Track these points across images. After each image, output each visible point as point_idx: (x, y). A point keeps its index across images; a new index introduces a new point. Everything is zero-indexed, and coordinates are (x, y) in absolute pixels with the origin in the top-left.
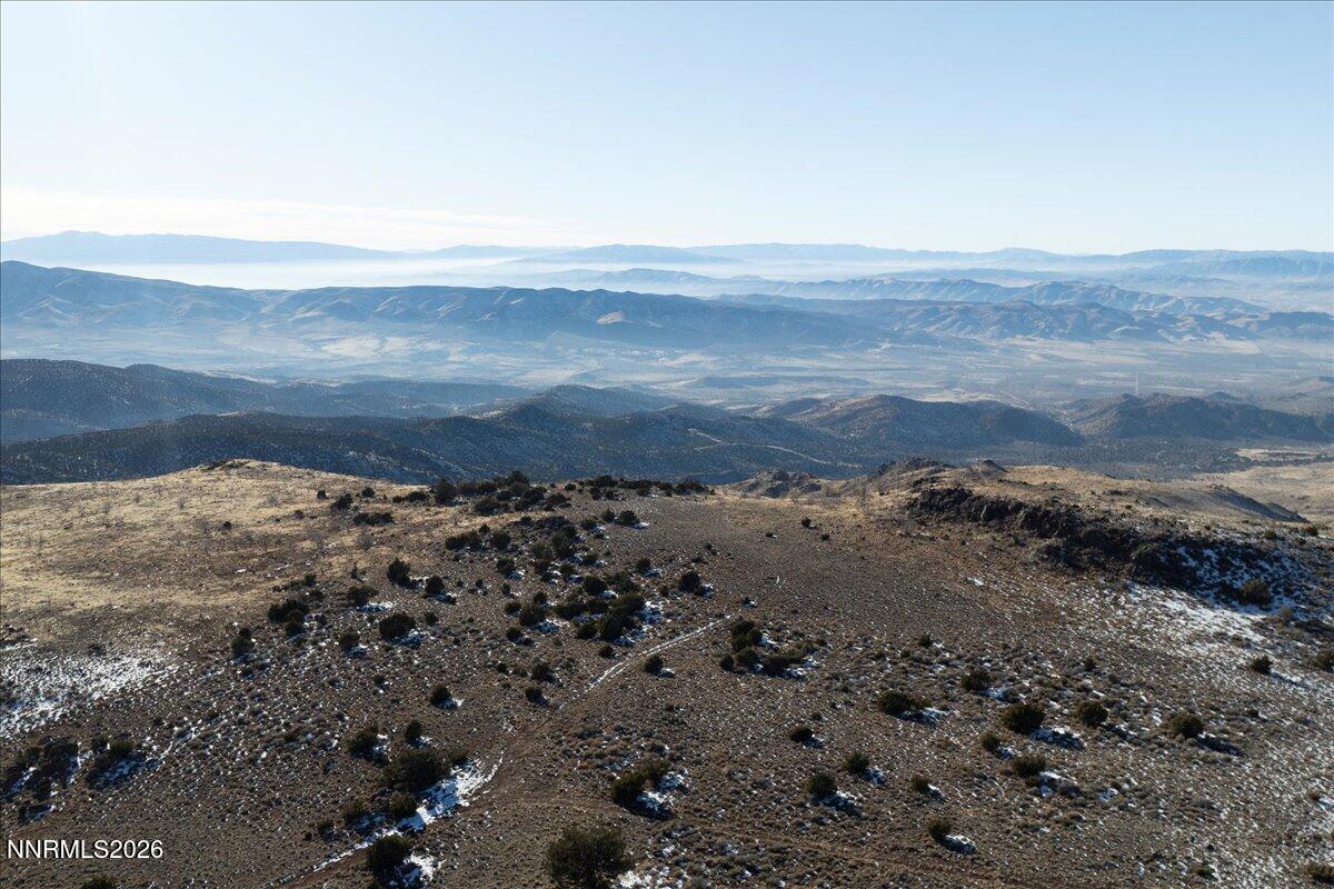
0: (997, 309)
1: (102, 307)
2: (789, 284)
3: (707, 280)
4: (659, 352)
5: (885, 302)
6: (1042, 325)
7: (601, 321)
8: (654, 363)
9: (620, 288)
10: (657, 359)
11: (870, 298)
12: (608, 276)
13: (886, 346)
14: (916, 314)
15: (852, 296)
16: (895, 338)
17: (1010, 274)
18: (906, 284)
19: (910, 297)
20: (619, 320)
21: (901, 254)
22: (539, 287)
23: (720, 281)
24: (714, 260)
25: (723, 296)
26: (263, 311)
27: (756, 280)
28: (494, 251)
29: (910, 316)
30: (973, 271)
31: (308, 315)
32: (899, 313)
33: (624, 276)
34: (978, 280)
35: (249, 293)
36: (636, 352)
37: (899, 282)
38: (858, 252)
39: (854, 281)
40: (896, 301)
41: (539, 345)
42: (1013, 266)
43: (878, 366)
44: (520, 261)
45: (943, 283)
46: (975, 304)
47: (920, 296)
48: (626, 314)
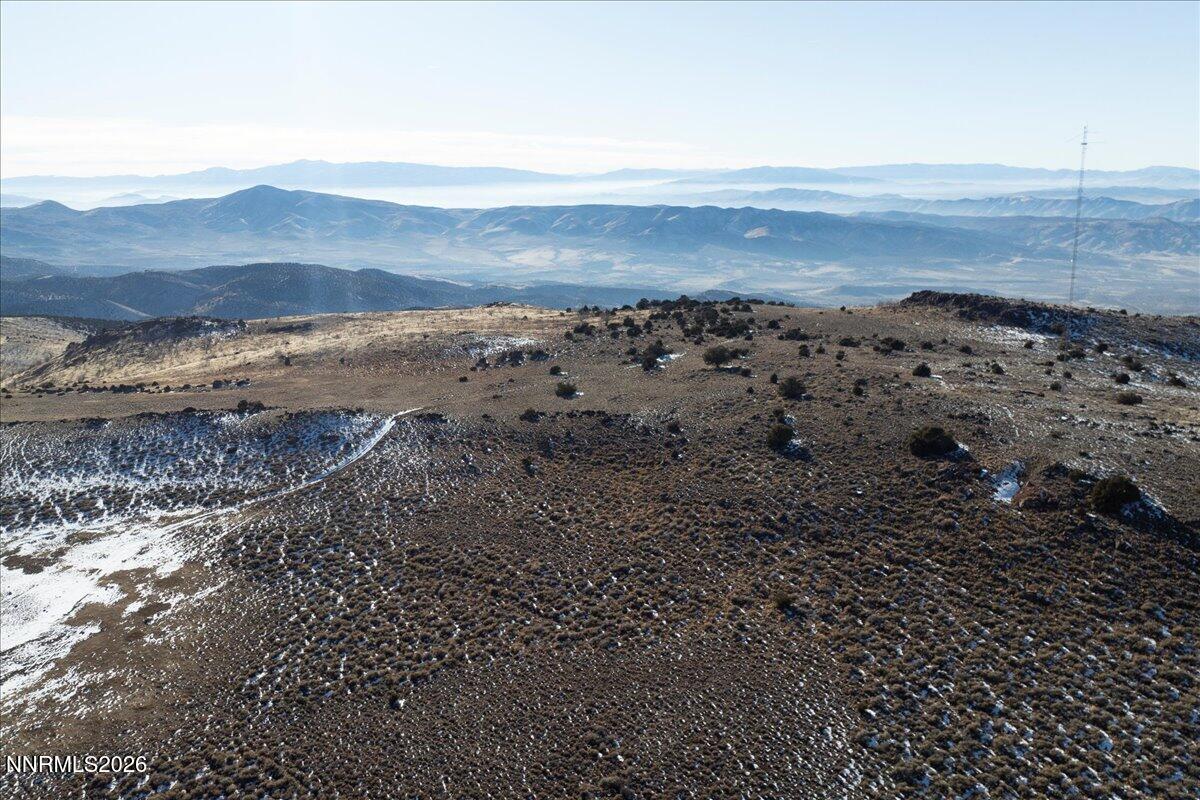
0: (1134, 225)
1: (332, 223)
2: (928, 202)
3: (848, 198)
4: (799, 264)
5: (1019, 218)
6: (1179, 241)
7: (747, 235)
8: (794, 274)
9: (766, 206)
10: (797, 270)
11: (1007, 215)
12: (757, 195)
13: (1018, 259)
14: (1051, 230)
15: (990, 212)
16: (1026, 252)
17: (1152, 192)
18: (1043, 202)
19: (1046, 214)
20: (764, 234)
21: (1039, 173)
22: (693, 205)
23: (859, 199)
24: (856, 180)
25: (861, 213)
26: (459, 227)
27: (895, 198)
28: (653, 173)
29: (1046, 232)
30: (1114, 189)
31: (496, 229)
32: (1035, 229)
33: (771, 195)
34: (1116, 198)
35: (447, 211)
36: (779, 264)
37: (1036, 200)
38: (999, 172)
39: (991, 199)
40: (1031, 218)
41: (693, 257)
42: (1157, 184)
43: (1008, 278)
44: (675, 182)
45: (1080, 199)
46: (1111, 221)
47: (1056, 213)
48: (771, 230)
